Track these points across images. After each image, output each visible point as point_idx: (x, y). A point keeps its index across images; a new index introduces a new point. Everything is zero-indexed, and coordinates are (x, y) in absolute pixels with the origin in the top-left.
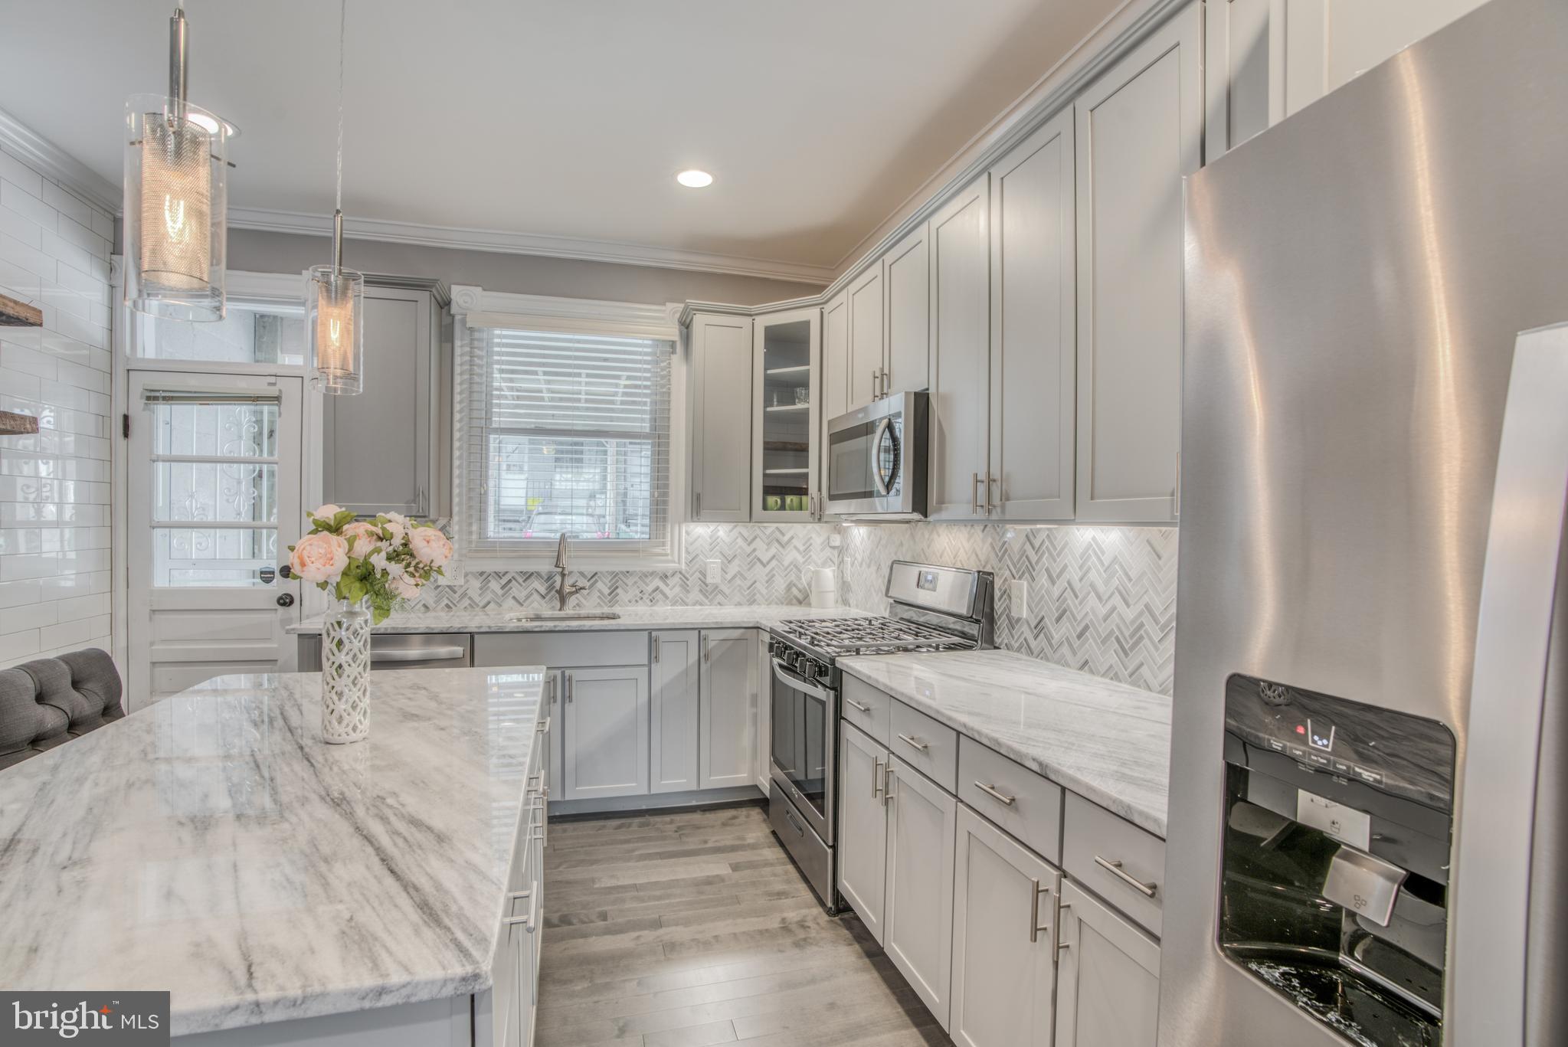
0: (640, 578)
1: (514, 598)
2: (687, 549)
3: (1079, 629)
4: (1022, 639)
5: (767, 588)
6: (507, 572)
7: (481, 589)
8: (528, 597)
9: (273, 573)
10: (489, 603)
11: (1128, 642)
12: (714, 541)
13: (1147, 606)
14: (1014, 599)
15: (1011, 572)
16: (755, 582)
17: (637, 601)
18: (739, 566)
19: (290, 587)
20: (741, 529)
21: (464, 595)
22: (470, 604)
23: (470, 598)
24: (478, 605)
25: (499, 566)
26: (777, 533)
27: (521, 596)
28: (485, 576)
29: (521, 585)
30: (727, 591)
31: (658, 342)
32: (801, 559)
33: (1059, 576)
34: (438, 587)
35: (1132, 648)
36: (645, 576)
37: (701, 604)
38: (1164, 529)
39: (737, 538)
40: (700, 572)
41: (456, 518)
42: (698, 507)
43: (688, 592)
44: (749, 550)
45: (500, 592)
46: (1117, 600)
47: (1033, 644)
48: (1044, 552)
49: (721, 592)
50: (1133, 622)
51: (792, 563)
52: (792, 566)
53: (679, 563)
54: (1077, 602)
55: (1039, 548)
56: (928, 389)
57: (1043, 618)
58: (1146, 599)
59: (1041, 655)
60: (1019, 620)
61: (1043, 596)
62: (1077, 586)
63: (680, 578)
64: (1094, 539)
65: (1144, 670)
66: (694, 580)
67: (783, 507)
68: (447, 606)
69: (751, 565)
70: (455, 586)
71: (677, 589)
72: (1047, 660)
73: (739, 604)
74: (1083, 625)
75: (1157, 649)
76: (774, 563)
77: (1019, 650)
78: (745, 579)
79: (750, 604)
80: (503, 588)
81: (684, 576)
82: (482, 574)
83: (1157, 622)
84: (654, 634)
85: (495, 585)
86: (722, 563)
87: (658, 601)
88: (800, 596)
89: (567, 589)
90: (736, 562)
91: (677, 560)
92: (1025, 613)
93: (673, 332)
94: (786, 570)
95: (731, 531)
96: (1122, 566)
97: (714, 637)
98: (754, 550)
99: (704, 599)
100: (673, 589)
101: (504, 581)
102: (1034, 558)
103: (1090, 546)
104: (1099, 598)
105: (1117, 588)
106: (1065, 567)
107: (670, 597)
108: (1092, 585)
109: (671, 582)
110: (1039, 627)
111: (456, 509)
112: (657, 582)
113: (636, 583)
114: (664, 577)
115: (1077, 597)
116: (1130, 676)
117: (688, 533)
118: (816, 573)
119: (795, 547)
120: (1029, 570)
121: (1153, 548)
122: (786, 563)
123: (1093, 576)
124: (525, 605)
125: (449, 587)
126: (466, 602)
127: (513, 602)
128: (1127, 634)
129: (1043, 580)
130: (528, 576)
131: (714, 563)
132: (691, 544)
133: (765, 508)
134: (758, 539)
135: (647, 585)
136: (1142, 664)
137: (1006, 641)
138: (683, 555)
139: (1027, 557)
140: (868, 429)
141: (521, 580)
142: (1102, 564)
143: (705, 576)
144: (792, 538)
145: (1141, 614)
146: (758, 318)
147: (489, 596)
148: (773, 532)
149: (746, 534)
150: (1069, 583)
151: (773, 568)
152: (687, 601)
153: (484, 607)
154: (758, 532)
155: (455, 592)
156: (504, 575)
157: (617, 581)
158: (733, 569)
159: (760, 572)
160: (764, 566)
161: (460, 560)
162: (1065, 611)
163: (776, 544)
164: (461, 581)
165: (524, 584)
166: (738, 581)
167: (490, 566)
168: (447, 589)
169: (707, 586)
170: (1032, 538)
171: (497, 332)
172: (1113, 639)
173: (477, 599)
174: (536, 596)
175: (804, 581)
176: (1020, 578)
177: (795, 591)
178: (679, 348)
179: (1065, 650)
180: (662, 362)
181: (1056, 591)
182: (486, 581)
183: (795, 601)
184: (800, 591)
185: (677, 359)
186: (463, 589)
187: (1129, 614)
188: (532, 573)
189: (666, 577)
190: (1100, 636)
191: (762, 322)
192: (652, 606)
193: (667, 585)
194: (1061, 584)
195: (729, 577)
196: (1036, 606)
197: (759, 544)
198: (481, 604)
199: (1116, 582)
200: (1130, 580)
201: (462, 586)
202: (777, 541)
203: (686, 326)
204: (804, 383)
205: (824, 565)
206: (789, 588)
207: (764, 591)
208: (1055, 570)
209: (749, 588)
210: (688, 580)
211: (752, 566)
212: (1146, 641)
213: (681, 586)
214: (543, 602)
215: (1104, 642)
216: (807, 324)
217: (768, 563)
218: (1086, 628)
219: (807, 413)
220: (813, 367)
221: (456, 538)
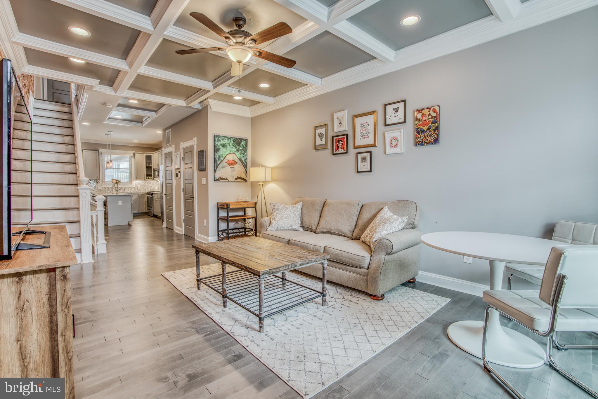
12: (139, 183)
20: (143, 181)
30: (141, 190)
31: (129, 157)
32: (152, 186)
36: (129, 188)
40: (137, 186)
41: (101, 180)
42: (137, 178)
63: (134, 187)
66: (136, 188)
67: (149, 178)
69: (145, 186)
82: (105, 187)
89: (118, 189)
93: (132, 155)
97: (140, 194)
98: (145, 184)
99: (138, 191)
100: (133, 190)
111: (100, 179)
112: (131, 189)
114: (132, 188)
117: (135, 182)
118: (154, 188)
126: (103, 191)
131: (139, 186)
133: (146, 178)
134: (145, 182)
138: (135, 185)
140: (156, 170)
143: (138, 188)
144: (150, 182)
146: (144, 154)
152: (135, 191)
157: (125, 189)
158: (142, 187)
159: (146, 187)
166: (143, 188)
171: (105, 155)
175: (153, 189)
178: (133, 157)
180: (131, 159)
185: (133, 158)
191: (145, 155)
202: (148, 182)
203: (134, 154)
204: (151, 162)
205: (156, 186)
206: (151, 190)
207: (147, 190)
216: (151, 156)
219: (151, 167)
220: (152, 161)
221: (101, 183)
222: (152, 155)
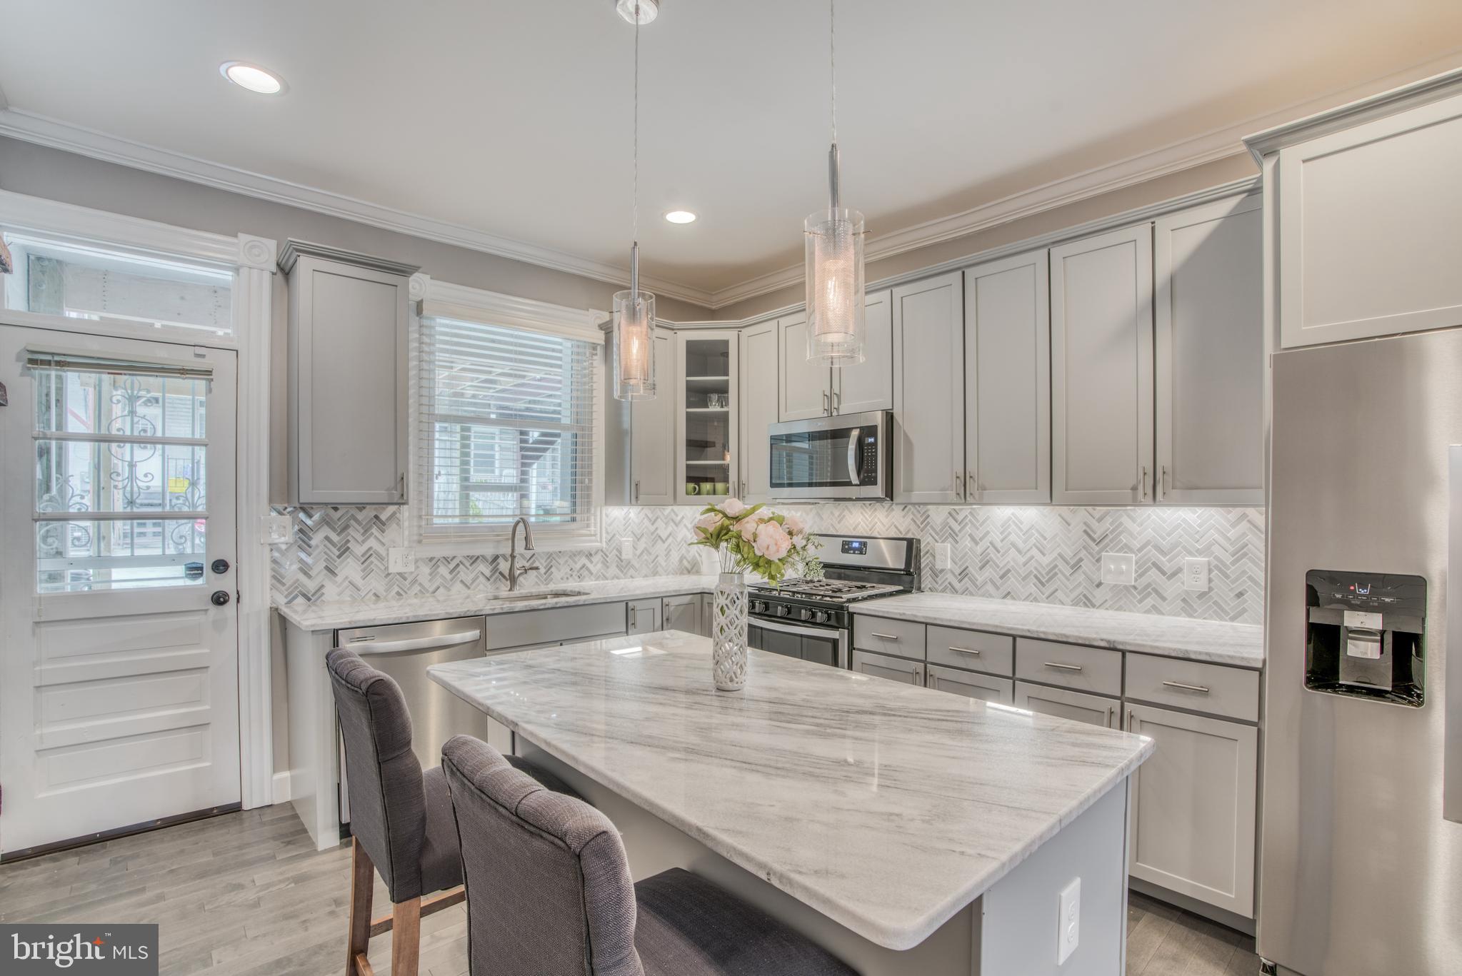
0: (570, 557)
1: (462, 581)
2: (606, 529)
3: (1001, 573)
4: (946, 583)
5: (666, 561)
6: (454, 557)
7: (430, 574)
8: (474, 581)
9: (201, 569)
10: (438, 588)
11: (1044, 578)
12: (627, 522)
13: (1060, 555)
14: (938, 557)
15: (933, 537)
16: (657, 556)
17: (567, 578)
18: (646, 543)
19: (225, 583)
21: (415, 581)
22: (420, 590)
23: (420, 584)
24: (427, 591)
25: (447, 551)
26: (673, 514)
27: (468, 580)
28: (434, 562)
29: (468, 569)
30: (637, 565)
33: (981, 539)
34: (389, 574)
35: (1048, 581)
36: (574, 555)
37: (618, 578)
38: (1072, 508)
39: (644, 518)
40: (617, 550)
41: (408, 504)
42: (636, 493)
43: (608, 567)
44: (652, 528)
45: (449, 577)
46: (1035, 552)
47: (957, 585)
48: (967, 524)
49: (633, 566)
50: (1047, 566)
51: (682, 539)
52: (683, 542)
53: (601, 542)
54: (999, 555)
55: (962, 521)
56: (892, 409)
57: (967, 567)
58: (1059, 550)
59: (965, 591)
60: (942, 571)
61: (966, 553)
62: (999, 545)
63: (602, 556)
64: (1013, 514)
65: (1059, 594)
66: (612, 556)
68: (398, 593)
70: (405, 573)
71: (600, 565)
72: (972, 594)
73: (646, 576)
74: (1006, 569)
75: (1068, 580)
76: (670, 540)
77: (944, 591)
78: (650, 554)
79: (654, 575)
80: (451, 572)
81: (605, 554)
82: (431, 559)
83: (1067, 563)
84: (630, 604)
85: (444, 570)
86: (634, 541)
87: (584, 577)
88: (689, 567)
89: (517, 570)
90: (643, 540)
91: (599, 540)
92: (949, 565)
93: (600, 337)
94: (678, 545)
95: (640, 512)
96: (1037, 530)
98: (657, 529)
99: (620, 573)
100: (596, 567)
101: (452, 566)
102: (956, 527)
103: (1010, 519)
104: (1019, 552)
105: (1034, 545)
106: (988, 533)
107: (594, 572)
108: (1013, 545)
109: (595, 559)
110: (964, 574)
112: (584, 560)
113: (567, 561)
114: (589, 555)
115: (998, 552)
116: (1047, 598)
117: (607, 516)
119: (685, 526)
120: (953, 536)
121: (1062, 518)
122: (679, 539)
123: (1013, 537)
124: (472, 587)
125: (399, 574)
126: (416, 588)
127: (461, 585)
128: (1044, 573)
129: (968, 542)
130: (475, 560)
131: (627, 542)
132: (610, 525)
133: (687, 493)
134: (659, 520)
135: (576, 563)
136: (1057, 590)
137: (929, 586)
138: (604, 535)
139: (950, 527)
141: (468, 564)
142: (1021, 530)
143: (620, 553)
144: (683, 517)
145: (1055, 559)
146: (679, 333)
147: (438, 581)
148: (670, 513)
149: (650, 516)
150: (991, 543)
151: (670, 545)
152: (607, 575)
153: (434, 592)
154: (659, 513)
155: (405, 579)
156: (451, 560)
157: (551, 562)
158: (642, 545)
159: (660, 548)
160: (664, 542)
161: (410, 547)
162: (987, 562)
163: (672, 524)
164: (412, 568)
165: (471, 568)
166: (645, 557)
167: (439, 552)
168: (398, 576)
169: (622, 562)
170: (954, 514)
172: (1032, 576)
173: (427, 585)
174: (482, 579)
176: (943, 542)
177: (685, 562)
178: (600, 351)
179: (990, 587)
180: (585, 361)
181: (979, 549)
182: (436, 566)
183: (685, 572)
184: (689, 562)
185: (596, 361)
186: (414, 575)
187: (1046, 560)
188: (478, 557)
189: (591, 555)
190: (1020, 575)
191: (684, 336)
192: (580, 582)
193: (592, 562)
194: (985, 543)
195: (638, 552)
196: (960, 560)
197: (659, 523)
198: (431, 590)
199: (1033, 540)
200: (1045, 539)
201: (412, 573)
202: (673, 520)
203: (608, 331)
204: (722, 390)
206: (681, 561)
207: (664, 564)
208: (978, 535)
209: (652, 562)
210: (607, 556)
211: (655, 543)
212: (1060, 575)
213: (602, 562)
214: (488, 584)
215: (1024, 579)
216: (726, 343)
217: (666, 539)
218: (1009, 571)
219: (726, 414)
220: (732, 378)
221: (406, 524)
222: (730, 336)
